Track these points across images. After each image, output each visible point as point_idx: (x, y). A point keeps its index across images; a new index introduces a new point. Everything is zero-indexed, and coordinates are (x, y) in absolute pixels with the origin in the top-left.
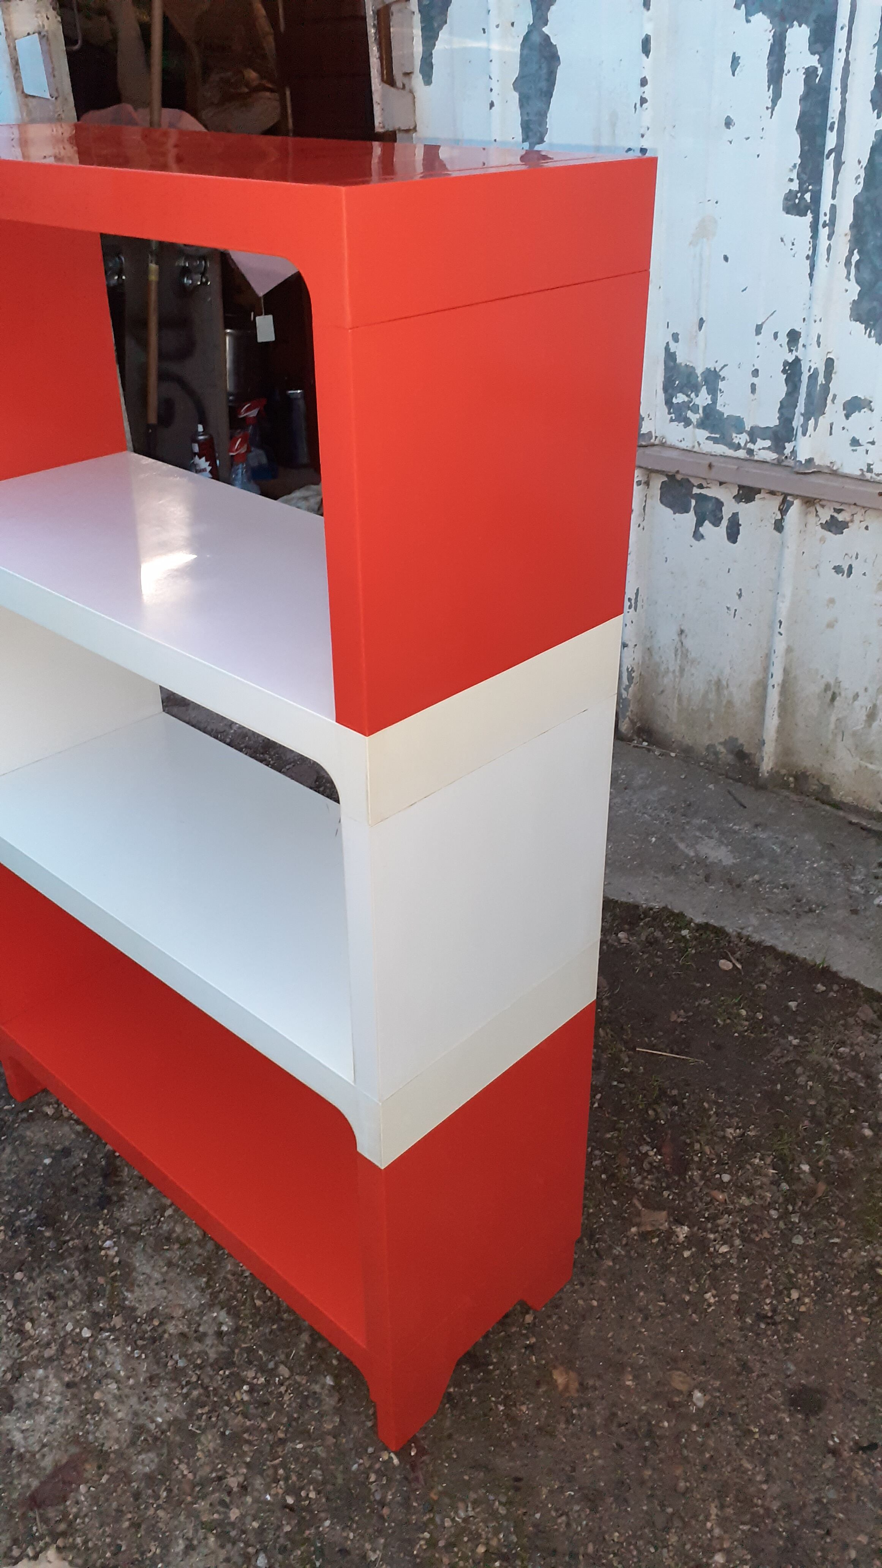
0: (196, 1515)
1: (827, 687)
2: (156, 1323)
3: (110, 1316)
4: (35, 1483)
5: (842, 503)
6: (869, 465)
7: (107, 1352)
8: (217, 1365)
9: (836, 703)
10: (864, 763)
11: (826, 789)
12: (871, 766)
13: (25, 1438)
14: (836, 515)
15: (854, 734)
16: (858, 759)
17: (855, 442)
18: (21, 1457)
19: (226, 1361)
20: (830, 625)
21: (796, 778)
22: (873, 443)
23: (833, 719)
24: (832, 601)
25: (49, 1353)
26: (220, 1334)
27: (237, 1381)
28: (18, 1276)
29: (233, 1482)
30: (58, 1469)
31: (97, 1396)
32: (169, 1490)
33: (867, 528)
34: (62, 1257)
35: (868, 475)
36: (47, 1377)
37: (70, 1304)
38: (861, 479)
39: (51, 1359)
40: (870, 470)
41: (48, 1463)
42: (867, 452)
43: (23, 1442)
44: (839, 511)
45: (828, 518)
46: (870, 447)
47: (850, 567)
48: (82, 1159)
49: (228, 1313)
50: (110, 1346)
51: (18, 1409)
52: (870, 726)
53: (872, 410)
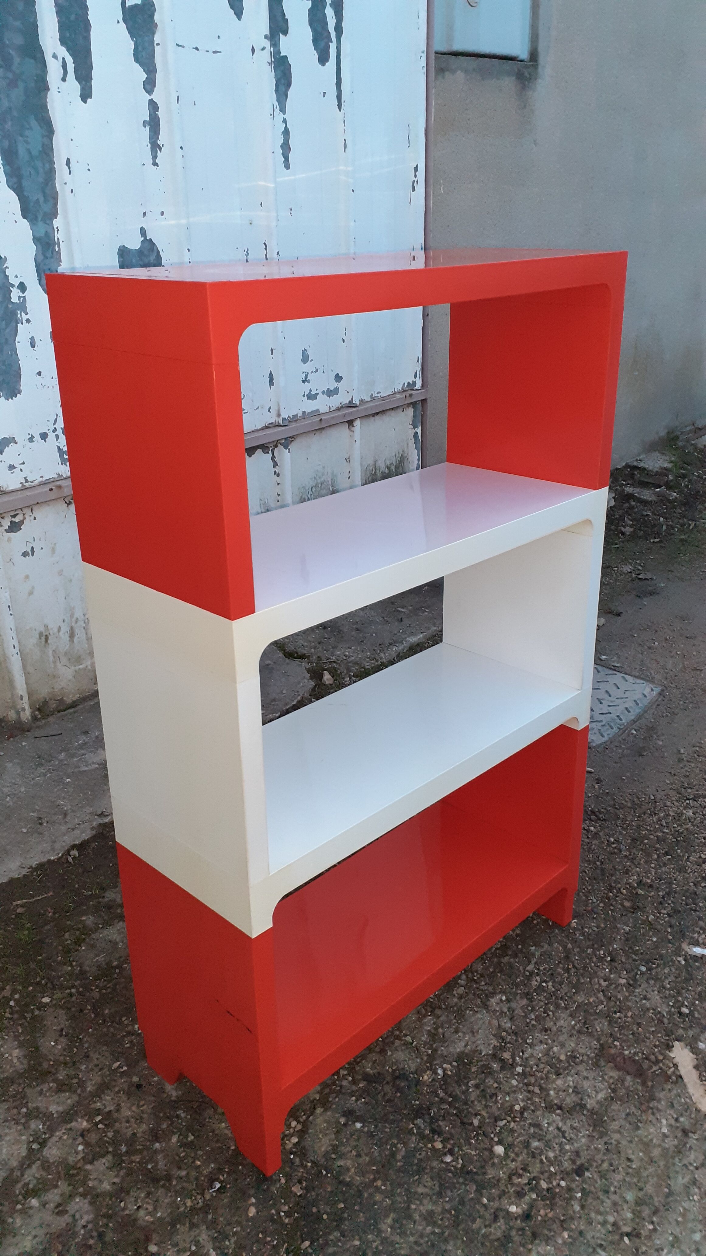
0: (626, 998)
1: (41, 634)
2: (504, 1034)
3: (502, 1060)
4: (629, 1078)
5: (16, 510)
6: (25, 478)
7: (532, 1056)
8: (531, 1000)
9: (49, 642)
10: (77, 668)
11: (61, 701)
12: (81, 667)
13: (602, 1090)
14: (13, 519)
15: (66, 654)
16: (73, 668)
17: (12, 467)
18: (614, 1091)
19: (527, 995)
20: (31, 593)
21: (39, 710)
22: (23, 463)
23: (51, 652)
24: (27, 577)
25: (537, 1090)
26: (508, 1000)
27: (540, 989)
28: (476, 1122)
29: (604, 984)
30: (617, 1068)
31: (563, 1057)
32: (615, 1012)
33: (35, 519)
34: (456, 1098)
35: (27, 485)
36: (555, 1089)
37: (496, 1085)
38: (24, 489)
39: (541, 1089)
40: (27, 481)
41: (615, 1074)
42: (21, 470)
43: (605, 1092)
44: (14, 516)
45: (9, 524)
46: (22, 467)
47: (32, 548)
48: (357, 1100)
49: (493, 997)
50: (526, 1055)
51: (582, 1099)
52: (73, 642)
53: (16, 443)
